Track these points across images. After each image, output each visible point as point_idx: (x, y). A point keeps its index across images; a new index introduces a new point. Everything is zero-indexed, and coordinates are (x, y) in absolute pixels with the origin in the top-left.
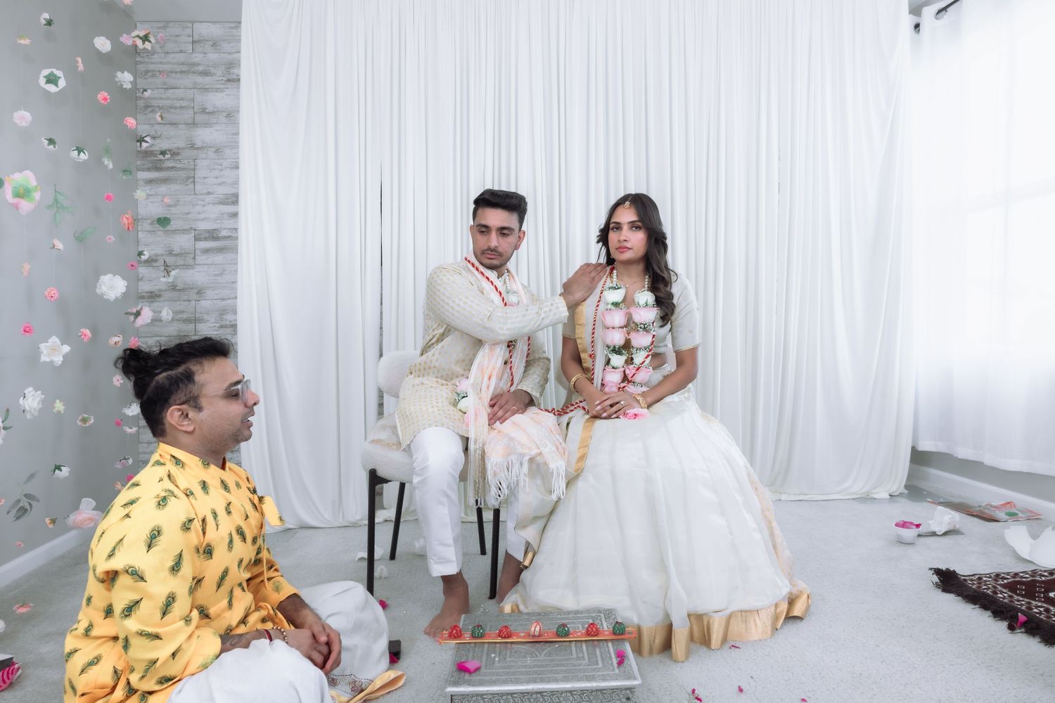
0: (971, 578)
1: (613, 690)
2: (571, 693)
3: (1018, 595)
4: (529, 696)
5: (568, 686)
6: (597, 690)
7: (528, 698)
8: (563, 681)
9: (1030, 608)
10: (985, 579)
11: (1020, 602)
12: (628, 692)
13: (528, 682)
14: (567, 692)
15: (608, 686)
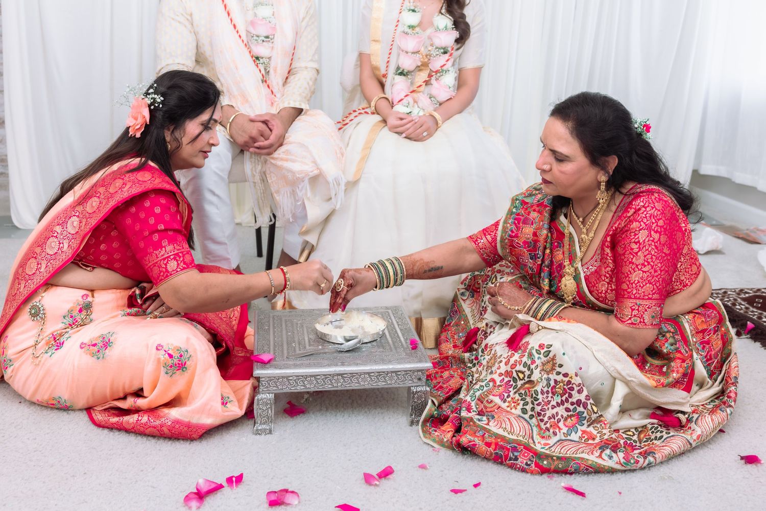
0: (717, 291)
1: (406, 372)
2: (369, 375)
3: (753, 307)
4: (331, 378)
5: (367, 368)
6: (392, 372)
7: (330, 380)
8: (362, 364)
9: (760, 318)
10: (729, 293)
11: (753, 313)
12: (420, 373)
13: (329, 365)
14: (365, 373)
15: (403, 368)
